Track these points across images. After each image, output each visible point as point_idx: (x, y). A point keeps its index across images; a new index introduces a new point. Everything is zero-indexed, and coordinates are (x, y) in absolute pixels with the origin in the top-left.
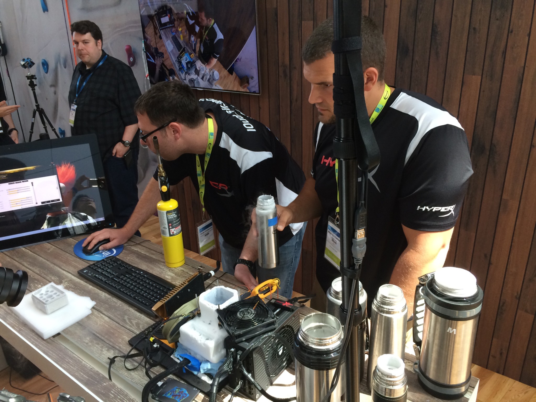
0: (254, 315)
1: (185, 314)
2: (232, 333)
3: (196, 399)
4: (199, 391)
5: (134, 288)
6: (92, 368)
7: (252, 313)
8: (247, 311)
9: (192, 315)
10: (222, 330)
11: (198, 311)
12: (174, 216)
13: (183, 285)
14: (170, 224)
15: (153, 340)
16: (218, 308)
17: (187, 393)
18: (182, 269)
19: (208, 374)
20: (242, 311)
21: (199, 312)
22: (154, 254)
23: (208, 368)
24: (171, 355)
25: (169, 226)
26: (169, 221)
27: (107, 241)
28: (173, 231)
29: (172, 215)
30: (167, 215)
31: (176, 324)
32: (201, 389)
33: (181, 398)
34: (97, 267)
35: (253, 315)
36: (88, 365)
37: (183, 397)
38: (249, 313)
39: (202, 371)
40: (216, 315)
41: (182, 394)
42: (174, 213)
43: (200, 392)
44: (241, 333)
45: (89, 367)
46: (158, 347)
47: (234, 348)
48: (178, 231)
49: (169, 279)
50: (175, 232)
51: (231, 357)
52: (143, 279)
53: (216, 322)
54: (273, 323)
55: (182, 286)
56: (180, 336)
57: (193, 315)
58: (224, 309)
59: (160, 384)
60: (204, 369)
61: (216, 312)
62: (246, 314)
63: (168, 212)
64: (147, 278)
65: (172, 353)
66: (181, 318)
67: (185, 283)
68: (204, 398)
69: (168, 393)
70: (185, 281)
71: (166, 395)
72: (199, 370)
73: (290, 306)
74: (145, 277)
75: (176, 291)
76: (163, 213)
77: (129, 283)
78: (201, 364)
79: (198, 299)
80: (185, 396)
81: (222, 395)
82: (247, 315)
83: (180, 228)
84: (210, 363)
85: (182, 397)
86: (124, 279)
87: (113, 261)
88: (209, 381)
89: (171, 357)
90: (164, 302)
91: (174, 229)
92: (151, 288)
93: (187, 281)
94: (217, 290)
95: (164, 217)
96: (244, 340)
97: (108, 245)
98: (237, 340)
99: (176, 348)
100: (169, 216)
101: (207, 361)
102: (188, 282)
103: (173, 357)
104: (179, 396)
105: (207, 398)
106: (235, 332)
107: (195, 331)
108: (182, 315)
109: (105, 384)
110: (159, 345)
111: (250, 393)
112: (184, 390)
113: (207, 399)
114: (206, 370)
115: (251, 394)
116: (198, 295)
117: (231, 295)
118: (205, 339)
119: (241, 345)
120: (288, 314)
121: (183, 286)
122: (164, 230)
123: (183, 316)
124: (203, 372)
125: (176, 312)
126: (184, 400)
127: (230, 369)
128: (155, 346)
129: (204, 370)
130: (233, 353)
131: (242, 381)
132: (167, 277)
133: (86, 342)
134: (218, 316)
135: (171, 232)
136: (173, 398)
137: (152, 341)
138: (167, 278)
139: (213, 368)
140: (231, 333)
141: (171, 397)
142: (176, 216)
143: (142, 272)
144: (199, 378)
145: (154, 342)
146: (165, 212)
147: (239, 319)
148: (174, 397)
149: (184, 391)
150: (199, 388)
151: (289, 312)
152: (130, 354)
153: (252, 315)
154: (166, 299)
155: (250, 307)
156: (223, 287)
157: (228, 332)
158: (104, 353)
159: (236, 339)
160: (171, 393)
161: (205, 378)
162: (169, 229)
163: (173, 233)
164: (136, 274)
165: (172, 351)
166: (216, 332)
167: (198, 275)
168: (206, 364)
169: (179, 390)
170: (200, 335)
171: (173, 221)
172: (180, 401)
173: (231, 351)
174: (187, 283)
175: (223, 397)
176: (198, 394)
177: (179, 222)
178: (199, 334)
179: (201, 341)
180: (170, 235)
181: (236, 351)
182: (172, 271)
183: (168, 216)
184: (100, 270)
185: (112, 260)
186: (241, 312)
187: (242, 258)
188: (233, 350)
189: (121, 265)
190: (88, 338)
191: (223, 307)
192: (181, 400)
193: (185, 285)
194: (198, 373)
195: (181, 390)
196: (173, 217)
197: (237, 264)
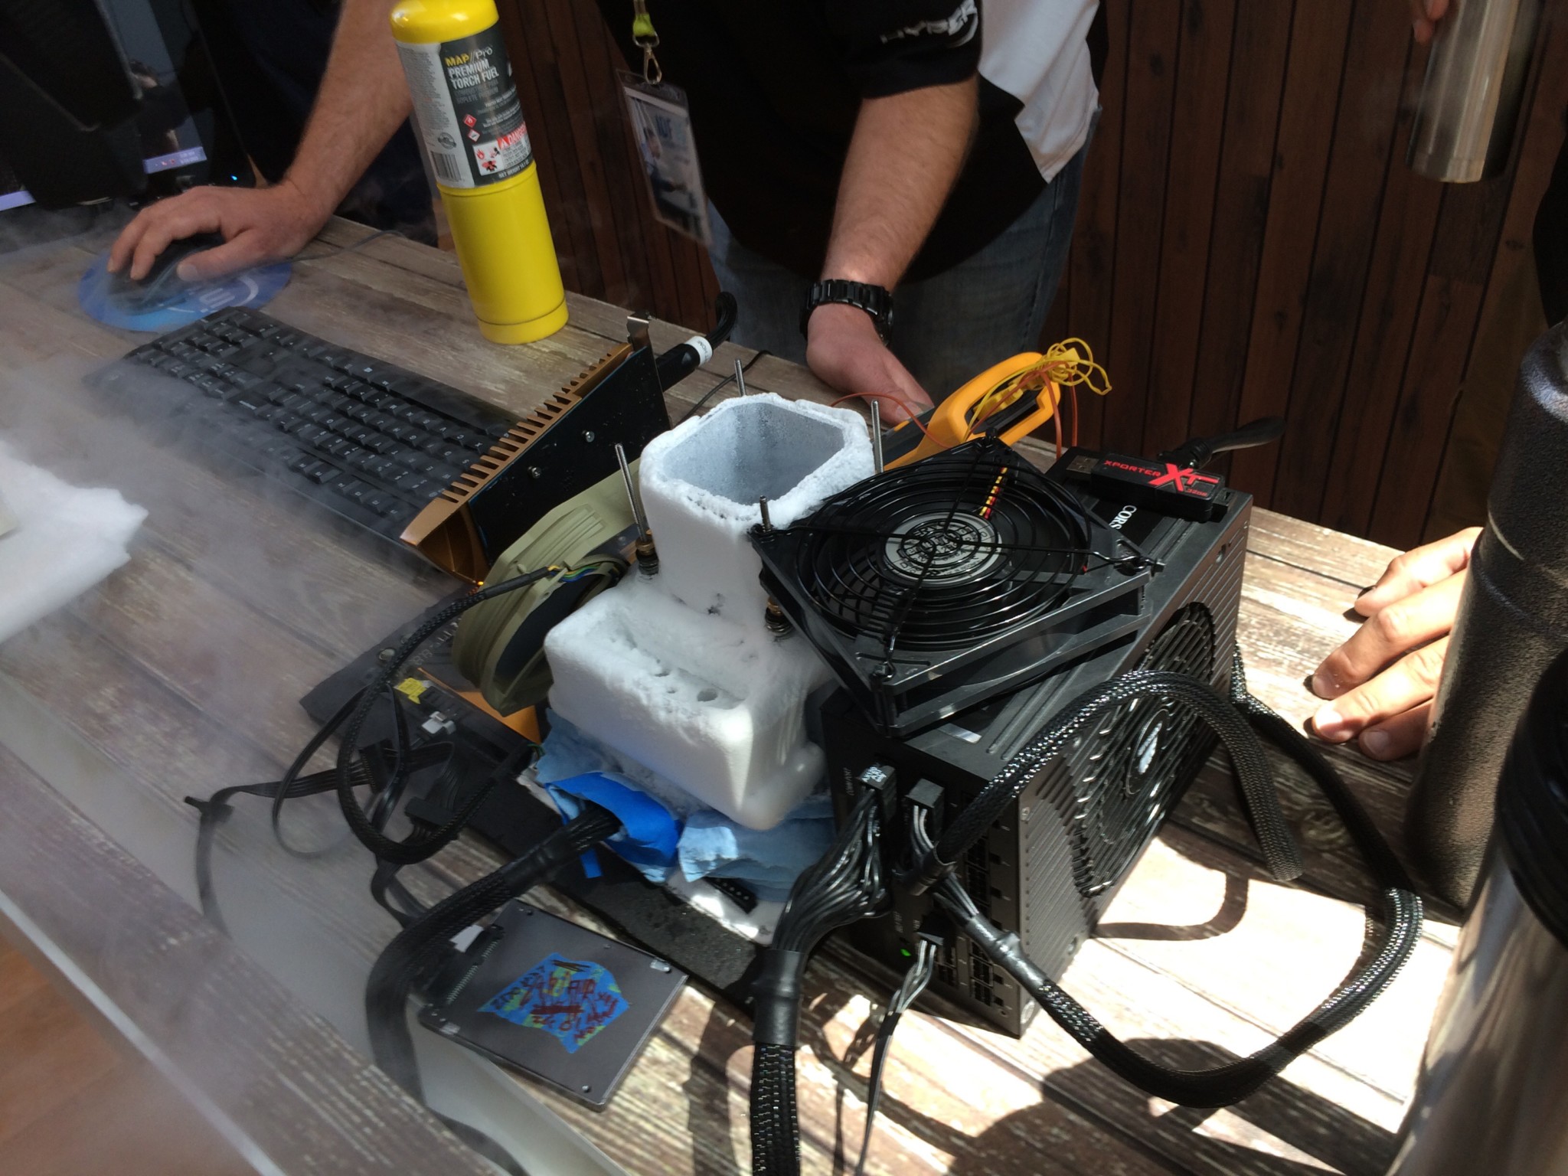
0: (995, 557)
1: (566, 566)
2: (871, 677)
3: (666, 1026)
4: (685, 977)
5: (331, 441)
6: (111, 852)
7: (978, 544)
8: (946, 531)
9: (611, 566)
10: (788, 643)
11: (640, 542)
12: (479, 70)
13: (557, 410)
14: (469, 120)
15: (420, 697)
16: (758, 519)
17: (614, 989)
18: (555, 346)
19: (723, 880)
20: (913, 530)
21: (645, 548)
22: (426, 292)
23: (725, 856)
24: (519, 773)
25: (464, 130)
26: (464, 99)
27: (207, 238)
28: (488, 158)
29: (470, 69)
30: (445, 67)
31: (517, 621)
32: (691, 968)
33: (583, 1026)
34: (165, 356)
35: (991, 554)
36: (95, 831)
37: (596, 1017)
38: (960, 542)
39: (690, 872)
40: (752, 562)
41: (585, 997)
42: (482, 57)
43: (688, 983)
44: (932, 677)
45: (101, 845)
46: (450, 732)
47: (881, 763)
48: (514, 160)
49: (498, 395)
50: (500, 164)
51: (866, 817)
52: (375, 397)
53: (752, 600)
54: (1128, 603)
55: (549, 418)
56: (550, 682)
57: (616, 564)
58: (797, 525)
59: (464, 940)
60: (700, 858)
61: (749, 547)
62: (940, 549)
63: (450, 49)
64: (393, 393)
65: (522, 763)
66: (544, 588)
67: (566, 402)
68: (713, 1017)
69: (512, 993)
70: (566, 391)
71: (498, 1005)
72: (672, 862)
73: (1197, 487)
74: (382, 389)
75: (523, 441)
76: (424, 55)
77: (311, 420)
78: (680, 828)
79: (636, 476)
80: (605, 1014)
81: (817, 1001)
82: (946, 555)
83: (520, 139)
84: (736, 827)
85: (589, 1019)
86: (286, 401)
87: (242, 327)
88: (733, 919)
89: (522, 780)
90: (462, 500)
91: (494, 144)
92: (413, 437)
93: (573, 389)
94: (740, 413)
95: (431, 79)
96: (948, 712)
97: (217, 257)
98: (902, 721)
99: (543, 737)
100: (457, 71)
101: (714, 817)
102: (579, 393)
103: (529, 785)
104: (573, 1009)
105: (731, 1017)
106: (889, 671)
107: (635, 651)
108: (545, 568)
109: (173, 941)
110: (450, 723)
111: (986, 995)
112: (599, 972)
113: (732, 1022)
114: (713, 867)
115: (988, 1002)
116: (634, 454)
117: (830, 441)
118: (695, 693)
119: (931, 745)
120: (1190, 541)
121: (557, 417)
122: (445, 151)
123: (556, 572)
124: (699, 876)
125: (509, 554)
126: (601, 1032)
127: (869, 893)
128: (431, 726)
129: (702, 864)
130: (878, 794)
131: (939, 940)
132: (491, 387)
133: (99, 711)
134: (761, 566)
135: (480, 162)
136: (539, 1026)
137: (417, 701)
138: (490, 392)
139: (755, 856)
140: (865, 680)
141: (528, 1021)
142: (492, 73)
143: (368, 370)
144: (677, 903)
145: (427, 705)
146: (432, 49)
147: (900, 584)
148: (543, 1018)
149: (596, 977)
150: (683, 963)
151: (1196, 525)
152: (304, 772)
153: (980, 557)
154: (474, 484)
155: (960, 507)
156: (774, 399)
157: (836, 661)
158: (180, 765)
159: (900, 710)
160: (523, 991)
161: (710, 904)
162: (469, 145)
163: (490, 165)
164: (344, 378)
165: (523, 754)
166: (752, 656)
167: (629, 356)
168: (709, 831)
169: (573, 973)
170: (664, 674)
171: (480, 103)
172: (581, 1042)
173: (868, 786)
174: (576, 401)
175: (819, 1008)
176: (679, 994)
177: (513, 110)
178: (658, 669)
179: (670, 711)
180: (480, 180)
181: (903, 782)
182: (512, 357)
183: (451, 72)
184: (180, 368)
185: (238, 323)
186: (905, 537)
187: (835, 278)
188: (876, 775)
189: (277, 343)
190: (109, 692)
191: (786, 510)
192: (581, 1035)
193: (566, 409)
194: (667, 876)
195: (580, 976)
196: (477, 79)
197: (814, 307)
